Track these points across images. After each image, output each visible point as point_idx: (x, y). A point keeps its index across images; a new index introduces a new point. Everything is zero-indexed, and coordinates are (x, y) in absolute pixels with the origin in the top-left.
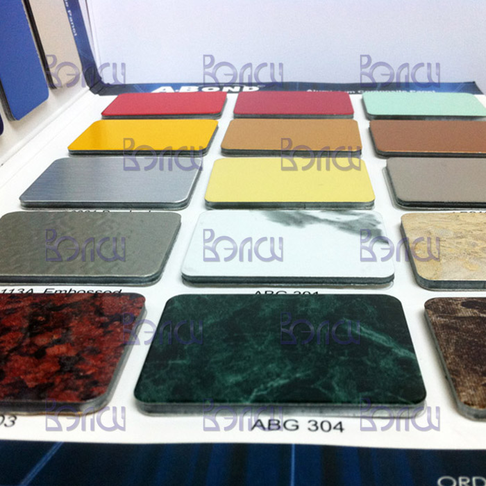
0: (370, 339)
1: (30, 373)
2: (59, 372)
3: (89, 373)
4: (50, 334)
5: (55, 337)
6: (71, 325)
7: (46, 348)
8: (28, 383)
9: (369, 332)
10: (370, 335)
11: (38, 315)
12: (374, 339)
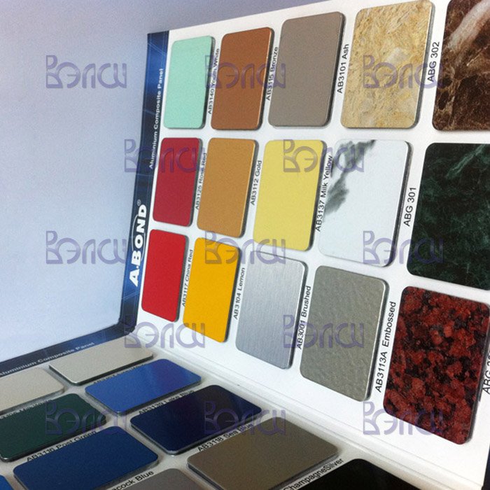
0: (466, 166)
1: (464, 344)
2: (466, 329)
3: (469, 313)
4: (433, 337)
5: (437, 333)
6: (427, 326)
7: (445, 338)
8: (473, 343)
9: (459, 166)
10: (462, 165)
11: (415, 344)
12: (465, 163)
